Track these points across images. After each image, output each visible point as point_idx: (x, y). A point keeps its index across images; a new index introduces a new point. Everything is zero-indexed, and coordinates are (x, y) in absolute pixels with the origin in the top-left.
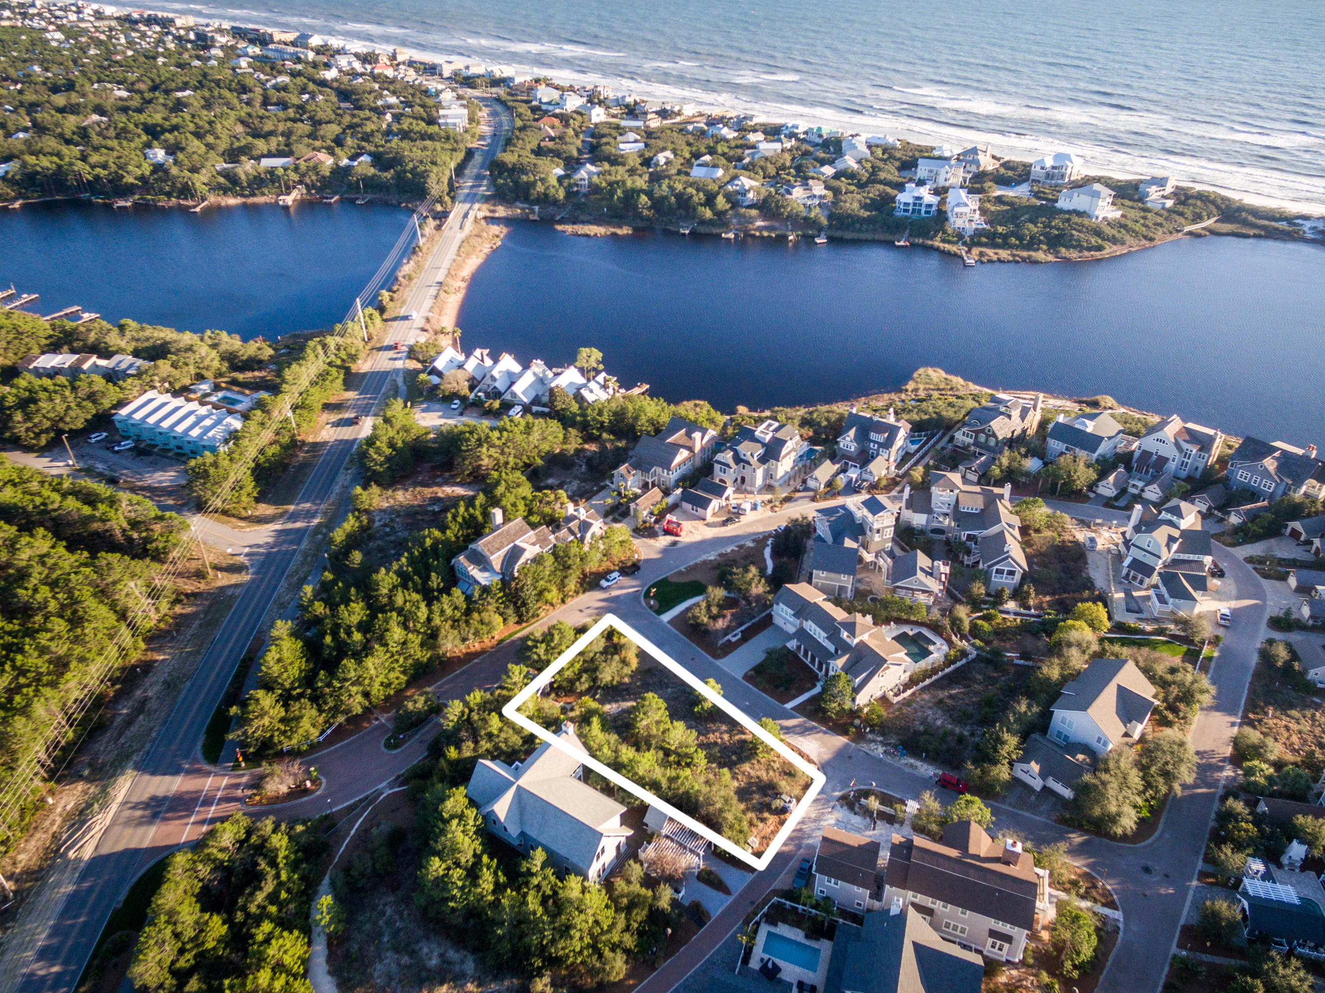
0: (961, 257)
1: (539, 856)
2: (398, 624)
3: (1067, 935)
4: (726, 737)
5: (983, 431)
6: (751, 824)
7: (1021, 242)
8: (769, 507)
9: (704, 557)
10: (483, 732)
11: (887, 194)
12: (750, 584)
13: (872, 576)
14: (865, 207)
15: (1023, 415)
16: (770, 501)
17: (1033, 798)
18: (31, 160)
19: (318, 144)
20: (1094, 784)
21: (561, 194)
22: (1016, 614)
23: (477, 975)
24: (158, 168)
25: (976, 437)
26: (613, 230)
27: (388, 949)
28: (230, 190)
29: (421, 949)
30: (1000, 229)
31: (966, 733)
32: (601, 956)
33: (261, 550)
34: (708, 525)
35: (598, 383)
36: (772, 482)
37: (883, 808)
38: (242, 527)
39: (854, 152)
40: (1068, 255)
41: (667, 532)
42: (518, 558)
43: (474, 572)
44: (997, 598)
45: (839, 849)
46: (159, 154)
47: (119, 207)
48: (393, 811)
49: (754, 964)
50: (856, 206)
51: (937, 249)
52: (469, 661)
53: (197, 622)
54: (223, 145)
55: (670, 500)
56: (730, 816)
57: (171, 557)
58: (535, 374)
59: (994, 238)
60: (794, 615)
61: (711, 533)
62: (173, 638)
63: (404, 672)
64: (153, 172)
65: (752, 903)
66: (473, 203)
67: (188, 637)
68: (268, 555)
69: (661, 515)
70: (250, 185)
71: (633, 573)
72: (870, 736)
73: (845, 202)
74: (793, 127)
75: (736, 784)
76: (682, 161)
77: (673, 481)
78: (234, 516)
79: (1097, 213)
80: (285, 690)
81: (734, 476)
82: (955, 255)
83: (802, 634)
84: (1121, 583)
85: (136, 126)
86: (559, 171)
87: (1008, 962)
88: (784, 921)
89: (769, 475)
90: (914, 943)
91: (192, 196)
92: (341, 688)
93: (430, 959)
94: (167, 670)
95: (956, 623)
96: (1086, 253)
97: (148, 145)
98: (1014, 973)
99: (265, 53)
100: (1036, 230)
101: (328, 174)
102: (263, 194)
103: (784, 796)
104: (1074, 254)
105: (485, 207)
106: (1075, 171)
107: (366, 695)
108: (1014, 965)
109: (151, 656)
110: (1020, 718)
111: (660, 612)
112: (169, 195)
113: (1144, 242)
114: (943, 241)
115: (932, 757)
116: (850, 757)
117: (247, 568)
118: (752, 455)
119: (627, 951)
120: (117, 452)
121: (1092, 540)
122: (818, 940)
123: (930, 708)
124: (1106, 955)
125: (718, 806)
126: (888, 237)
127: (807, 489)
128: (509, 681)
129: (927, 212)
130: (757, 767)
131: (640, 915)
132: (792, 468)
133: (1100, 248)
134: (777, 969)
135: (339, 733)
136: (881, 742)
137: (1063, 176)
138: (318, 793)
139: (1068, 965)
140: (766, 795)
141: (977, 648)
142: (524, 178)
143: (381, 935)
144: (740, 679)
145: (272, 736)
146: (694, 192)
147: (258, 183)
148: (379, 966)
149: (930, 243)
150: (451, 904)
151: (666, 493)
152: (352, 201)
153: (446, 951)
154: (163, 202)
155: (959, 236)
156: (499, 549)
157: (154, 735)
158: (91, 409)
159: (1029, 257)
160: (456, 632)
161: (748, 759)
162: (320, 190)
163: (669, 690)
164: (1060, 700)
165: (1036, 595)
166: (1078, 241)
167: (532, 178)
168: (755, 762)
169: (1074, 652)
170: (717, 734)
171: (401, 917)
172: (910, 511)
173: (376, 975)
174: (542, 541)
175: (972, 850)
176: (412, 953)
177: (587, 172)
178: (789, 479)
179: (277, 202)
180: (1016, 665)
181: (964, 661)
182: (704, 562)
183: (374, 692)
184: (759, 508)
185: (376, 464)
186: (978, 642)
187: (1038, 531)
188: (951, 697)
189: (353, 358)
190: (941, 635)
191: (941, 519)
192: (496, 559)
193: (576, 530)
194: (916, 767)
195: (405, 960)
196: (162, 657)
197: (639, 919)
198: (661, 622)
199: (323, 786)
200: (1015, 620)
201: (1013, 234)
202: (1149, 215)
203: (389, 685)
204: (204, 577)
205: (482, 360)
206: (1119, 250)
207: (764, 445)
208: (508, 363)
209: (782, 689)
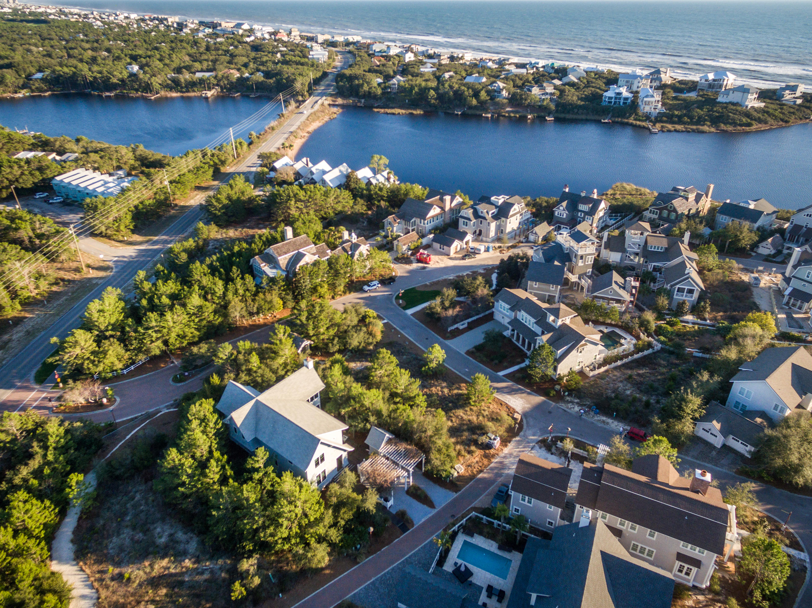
0: (649, 130)
1: (262, 455)
2: (200, 296)
3: (757, 567)
4: (446, 391)
5: (666, 208)
6: (459, 454)
7: (691, 120)
8: (498, 250)
9: (445, 277)
10: (244, 368)
11: (597, 93)
12: (477, 288)
13: (574, 293)
14: (581, 99)
15: (698, 199)
16: (500, 247)
17: (714, 453)
18: (58, 68)
19: (232, 66)
20: (776, 436)
21: (379, 91)
22: (693, 323)
23: (197, 553)
24: (133, 75)
25: (660, 213)
26: (410, 111)
27: (127, 526)
28: (174, 88)
29: (155, 528)
30: (676, 113)
31: (652, 401)
32: (307, 544)
33: (125, 259)
34: (451, 259)
35: (384, 176)
36: (502, 236)
37: (577, 451)
38: (117, 247)
39: (575, 73)
40: (725, 128)
41: (419, 261)
42: (300, 260)
43: (266, 268)
44: (678, 311)
45: (533, 470)
46: (135, 68)
47: (106, 96)
48: (164, 424)
49: (448, 567)
50: (575, 98)
51: (632, 125)
52: (254, 330)
53: (65, 298)
54: (174, 65)
55: (424, 241)
56: (439, 443)
57: (61, 259)
58: (340, 171)
59: (671, 118)
60: (510, 309)
61: (451, 263)
62: (44, 305)
63: (198, 329)
64: (129, 77)
65: (453, 516)
66: (322, 96)
67: (55, 305)
68: (130, 262)
69: (416, 250)
70: (186, 87)
71: (390, 283)
72: (568, 398)
73: (568, 96)
74: (535, 63)
75: (450, 424)
76: (460, 77)
77: (427, 230)
78: (114, 240)
79: (747, 103)
80: (101, 331)
81: (474, 228)
82: (644, 127)
83: (516, 323)
84: (782, 308)
85: (126, 56)
86: (380, 80)
87: (695, 587)
88: (481, 533)
89: (500, 230)
90: (601, 551)
91: (151, 91)
92: (144, 334)
93: (161, 537)
94: (31, 324)
95: (644, 325)
96: (739, 128)
97: (130, 64)
98: (701, 598)
99: (215, 31)
100: (702, 113)
101: (235, 80)
102: (194, 91)
103: (489, 435)
104: (730, 128)
105: (329, 98)
106: (729, 83)
107: (166, 343)
108: (701, 591)
109: (23, 314)
110: (702, 384)
111: (405, 308)
112: (137, 90)
113: (781, 123)
114: (636, 120)
115: (621, 416)
116: (550, 412)
117: (112, 268)
118: (487, 212)
119: (331, 545)
120: (51, 203)
121: (756, 279)
122: (509, 551)
123: (621, 382)
124: (795, 590)
125: (429, 433)
126: (597, 117)
127: (528, 242)
128: (275, 337)
129: (624, 103)
130: (469, 413)
131: (346, 515)
132: (518, 228)
133: (749, 125)
134: (468, 573)
135: (141, 369)
136: (577, 403)
137: (721, 86)
138: (111, 408)
139: (758, 594)
140: (474, 433)
141: (662, 343)
142: (356, 82)
143: (125, 514)
144: (463, 353)
145: (82, 364)
146: (466, 89)
147: (192, 85)
148: (115, 539)
149: (626, 121)
150: (181, 489)
151: (423, 236)
152: (248, 96)
153: (176, 532)
154: (133, 94)
155: (647, 117)
156: (286, 253)
157: (4, 362)
158: (39, 176)
159: (697, 129)
160: (243, 305)
161: (462, 406)
162: (229, 90)
163: (405, 357)
164: (738, 375)
165: (712, 310)
166: (733, 119)
167: (361, 81)
168: (468, 409)
169: (749, 341)
170: (439, 388)
171: (147, 504)
172: (608, 250)
173: (111, 546)
174: (321, 253)
175: (660, 478)
176: (146, 532)
177: (398, 80)
178: (515, 234)
179: (201, 96)
180: (695, 357)
181: (650, 351)
182: (445, 280)
183: (172, 340)
184: (491, 250)
185: (216, 210)
186: (662, 338)
187: (710, 270)
188: (639, 375)
189: (223, 163)
190: (631, 334)
191: (632, 257)
192: (283, 260)
193: (349, 249)
194: (608, 423)
195: (139, 536)
196: (31, 316)
197: (346, 517)
198: (406, 315)
199: (116, 404)
200: (693, 327)
201: (685, 115)
202: (785, 107)
203: (184, 337)
204: (79, 272)
205: (307, 165)
206: (763, 127)
207: (496, 207)
208: (323, 165)
209: (497, 361)
